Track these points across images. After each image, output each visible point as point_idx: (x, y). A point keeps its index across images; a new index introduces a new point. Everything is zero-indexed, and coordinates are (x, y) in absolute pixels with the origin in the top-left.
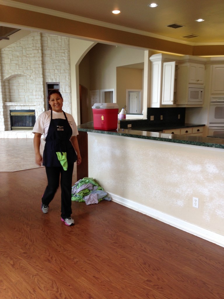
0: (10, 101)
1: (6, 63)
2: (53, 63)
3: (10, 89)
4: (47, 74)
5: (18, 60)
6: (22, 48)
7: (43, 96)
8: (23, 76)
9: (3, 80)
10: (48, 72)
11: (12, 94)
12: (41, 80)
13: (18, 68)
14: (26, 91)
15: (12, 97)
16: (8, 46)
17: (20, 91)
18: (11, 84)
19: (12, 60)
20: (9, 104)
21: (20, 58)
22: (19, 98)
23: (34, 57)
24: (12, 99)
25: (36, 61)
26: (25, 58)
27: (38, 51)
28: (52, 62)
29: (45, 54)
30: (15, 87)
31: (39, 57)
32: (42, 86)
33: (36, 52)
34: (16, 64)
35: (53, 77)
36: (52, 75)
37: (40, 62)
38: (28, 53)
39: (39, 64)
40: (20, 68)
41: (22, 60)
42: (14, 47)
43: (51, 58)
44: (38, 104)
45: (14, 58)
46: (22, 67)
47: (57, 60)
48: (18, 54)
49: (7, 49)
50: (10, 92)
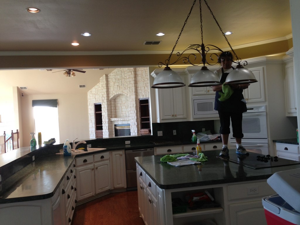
0: (116, 117)
1: (111, 85)
2: (144, 82)
3: (115, 107)
4: (139, 91)
5: (119, 82)
6: (122, 72)
7: (135, 111)
8: (123, 95)
9: (109, 99)
10: (140, 90)
11: (117, 111)
12: (134, 97)
13: (119, 89)
14: (127, 108)
15: (117, 113)
16: (112, 72)
17: (123, 107)
18: (116, 102)
19: (115, 82)
20: (113, 119)
21: (120, 81)
22: (122, 114)
23: (129, 78)
24: (117, 115)
25: (130, 81)
26: (123, 80)
27: (132, 73)
28: (143, 80)
29: (138, 75)
30: (119, 105)
31: (132, 78)
32: (134, 103)
33: (130, 73)
34: (118, 86)
35: (143, 94)
36: (142, 92)
37: (133, 82)
38: (125, 76)
39: (132, 84)
40: (120, 89)
41: (122, 82)
42: (116, 72)
43: (142, 77)
44: (132, 119)
45: (116, 81)
46: (121, 88)
47: (146, 78)
48: (119, 77)
49: (111, 74)
50: (115, 109)
